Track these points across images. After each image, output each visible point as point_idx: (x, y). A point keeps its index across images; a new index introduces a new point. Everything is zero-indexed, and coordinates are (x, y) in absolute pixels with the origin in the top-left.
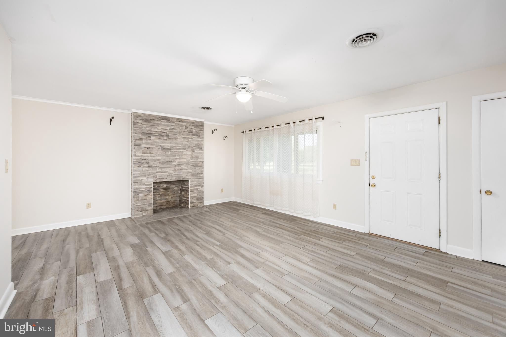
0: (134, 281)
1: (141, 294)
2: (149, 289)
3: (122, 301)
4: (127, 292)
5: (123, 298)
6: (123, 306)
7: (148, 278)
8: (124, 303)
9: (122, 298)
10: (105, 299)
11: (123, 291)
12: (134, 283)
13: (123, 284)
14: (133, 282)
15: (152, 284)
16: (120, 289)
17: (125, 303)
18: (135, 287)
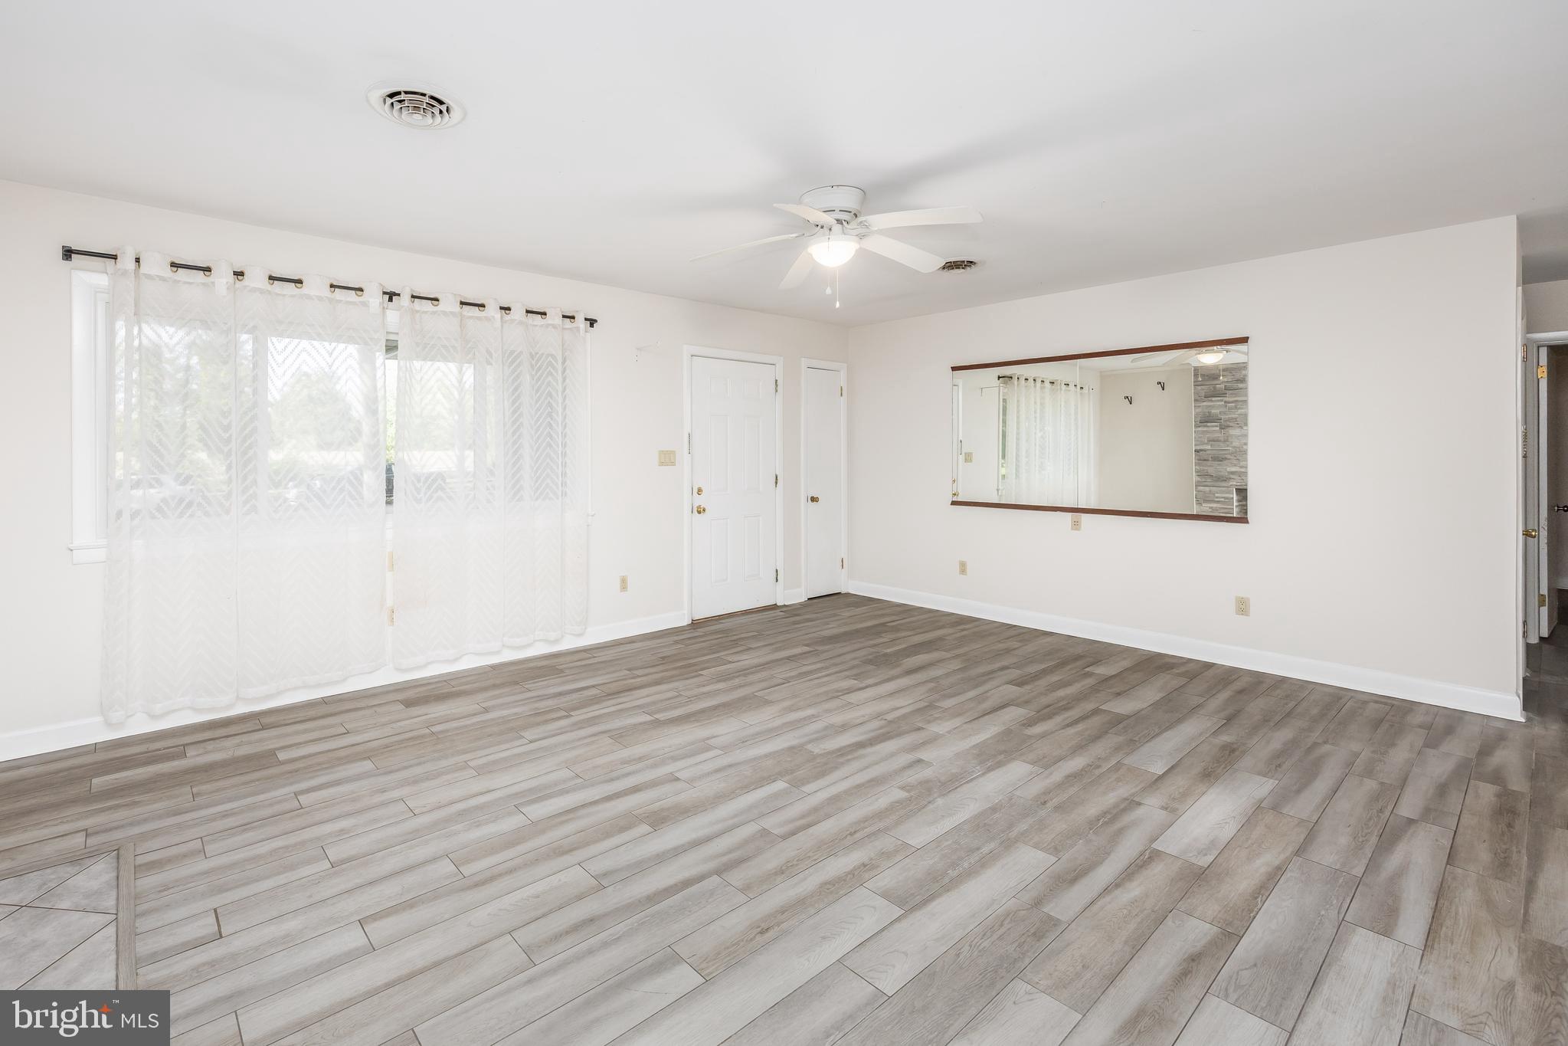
0: (1161, 920)
1: (1194, 879)
2: (1157, 875)
3: (1259, 907)
4: (1220, 911)
5: (1249, 910)
6: (1267, 895)
7: (1118, 892)
8: (1259, 899)
9: (1251, 911)
10: (1301, 949)
11: (1230, 924)
12: (1170, 915)
13: (1203, 942)
14: (1169, 921)
15: (1133, 873)
16: (1229, 936)
17: (1256, 895)
18: (1182, 906)
